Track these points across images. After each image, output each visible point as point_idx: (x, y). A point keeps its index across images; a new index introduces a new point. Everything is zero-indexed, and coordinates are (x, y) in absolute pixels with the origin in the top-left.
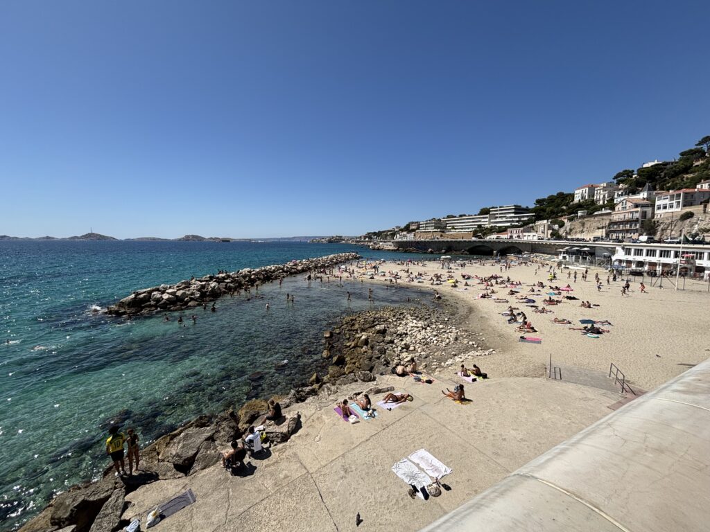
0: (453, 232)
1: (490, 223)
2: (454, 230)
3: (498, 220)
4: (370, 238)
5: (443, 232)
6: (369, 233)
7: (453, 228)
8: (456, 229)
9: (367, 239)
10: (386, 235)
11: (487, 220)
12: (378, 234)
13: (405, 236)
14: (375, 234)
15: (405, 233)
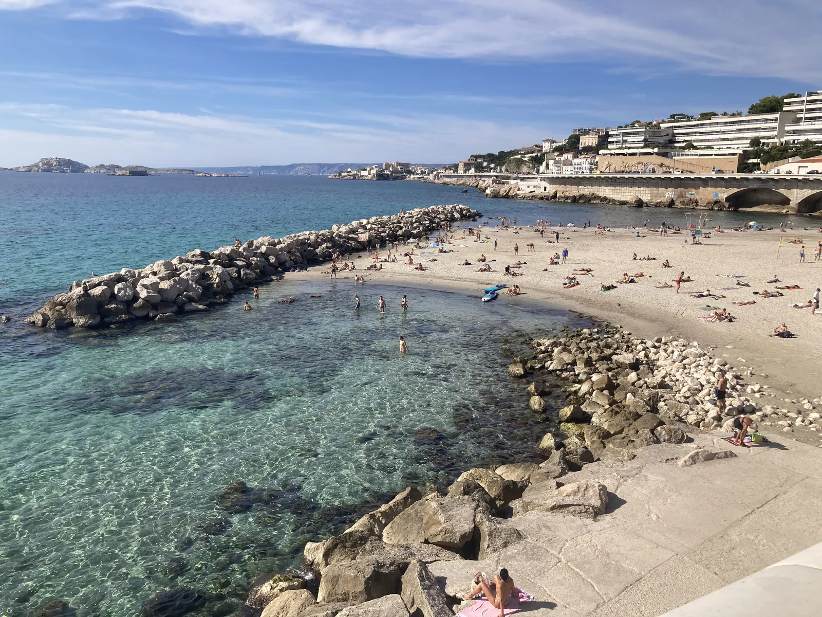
0: (690, 156)
1: (782, 133)
2: (693, 152)
3: (803, 126)
4: (479, 168)
5: (665, 155)
6: (477, 157)
7: (690, 146)
8: (695, 148)
9: (472, 171)
10: (519, 163)
11: (776, 125)
12: (500, 159)
13: (567, 163)
14: (491, 158)
15: (569, 156)
